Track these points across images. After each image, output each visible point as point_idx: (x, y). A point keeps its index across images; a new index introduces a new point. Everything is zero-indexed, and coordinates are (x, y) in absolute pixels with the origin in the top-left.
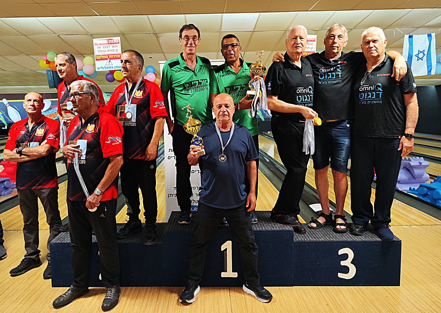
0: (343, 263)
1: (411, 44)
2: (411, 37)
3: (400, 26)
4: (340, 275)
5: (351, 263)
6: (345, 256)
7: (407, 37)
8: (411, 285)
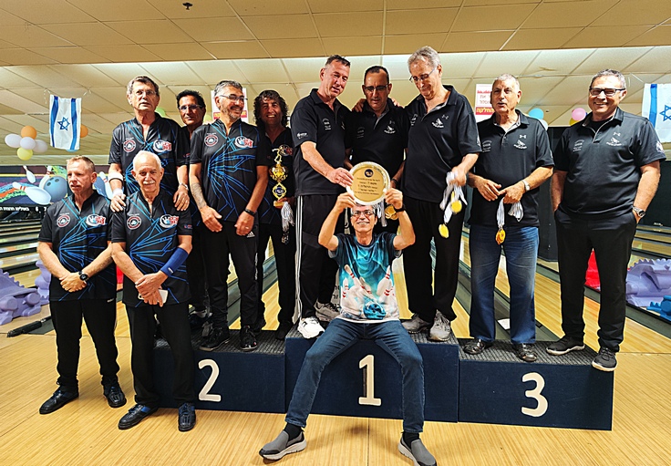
0: (529, 394)
1: (654, 97)
2: (653, 87)
3: (638, 71)
4: (525, 411)
5: (541, 394)
6: (532, 385)
7: (648, 86)
8: (627, 431)
